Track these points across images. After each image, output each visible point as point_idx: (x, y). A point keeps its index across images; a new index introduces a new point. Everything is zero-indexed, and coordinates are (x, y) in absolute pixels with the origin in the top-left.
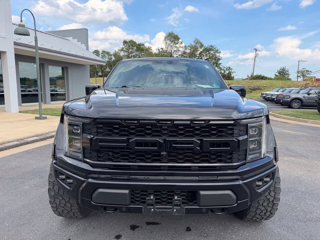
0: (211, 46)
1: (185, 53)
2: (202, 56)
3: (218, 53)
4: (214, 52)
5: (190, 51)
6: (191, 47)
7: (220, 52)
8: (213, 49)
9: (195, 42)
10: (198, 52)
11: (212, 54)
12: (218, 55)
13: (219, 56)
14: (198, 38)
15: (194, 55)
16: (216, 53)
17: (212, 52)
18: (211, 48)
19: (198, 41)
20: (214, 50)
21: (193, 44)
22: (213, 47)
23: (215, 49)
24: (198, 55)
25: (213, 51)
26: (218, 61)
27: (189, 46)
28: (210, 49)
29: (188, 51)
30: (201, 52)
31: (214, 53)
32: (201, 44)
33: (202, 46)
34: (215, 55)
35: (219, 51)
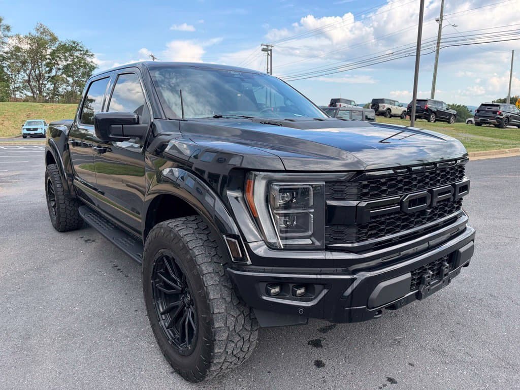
0: (74, 43)
1: (18, 49)
2: (58, 59)
3: (89, 56)
4: (81, 54)
5: (29, 46)
6: (31, 40)
7: (92, 55)
8: (78, 48)
9: (38, 30)
10: (49, 51)
11: (77, 57)
12: (89, 59)
13: (92, 62)
14: (44, 24)
15: (41, 55)
16: (85, 57)
17: (77, 54)
18: (74, 45)
19: (44, 29)
20: (81, 51)
21: (35, 34)
22: (78, 45)
23: (81, 49)
24: (48, 57)
25: (79, 52)
26: (91, 71)
27: (26, 37)
28: (73, 47)
29: (25, 46)
30: (54, 50)
31: (81, 56)
32: (52, 35)
33: (54, 39)
34: (85, 60)
35: (90, 54)
